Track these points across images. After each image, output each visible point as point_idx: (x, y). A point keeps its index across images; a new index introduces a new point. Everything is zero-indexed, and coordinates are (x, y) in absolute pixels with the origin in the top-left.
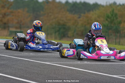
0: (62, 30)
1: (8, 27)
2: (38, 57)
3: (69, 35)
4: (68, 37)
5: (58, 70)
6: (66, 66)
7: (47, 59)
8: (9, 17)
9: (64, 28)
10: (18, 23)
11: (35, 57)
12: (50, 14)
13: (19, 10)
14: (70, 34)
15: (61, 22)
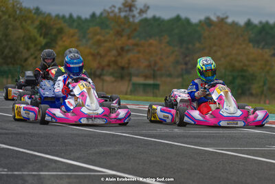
0: (238, 81)
1: (130, 75)
2: (190, 137)
3: (254, 92)
4: (252, 95)
5: (232, 163)
6: (247, 154)
7: (209, 141)
8: (130, 55)
9: (243, 77)
10: (149, 66)
11: (184, 136)
12: (215, 48)
13: (151, 41)
14: (255, 88)
15: (237, 64)
